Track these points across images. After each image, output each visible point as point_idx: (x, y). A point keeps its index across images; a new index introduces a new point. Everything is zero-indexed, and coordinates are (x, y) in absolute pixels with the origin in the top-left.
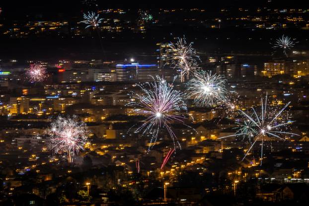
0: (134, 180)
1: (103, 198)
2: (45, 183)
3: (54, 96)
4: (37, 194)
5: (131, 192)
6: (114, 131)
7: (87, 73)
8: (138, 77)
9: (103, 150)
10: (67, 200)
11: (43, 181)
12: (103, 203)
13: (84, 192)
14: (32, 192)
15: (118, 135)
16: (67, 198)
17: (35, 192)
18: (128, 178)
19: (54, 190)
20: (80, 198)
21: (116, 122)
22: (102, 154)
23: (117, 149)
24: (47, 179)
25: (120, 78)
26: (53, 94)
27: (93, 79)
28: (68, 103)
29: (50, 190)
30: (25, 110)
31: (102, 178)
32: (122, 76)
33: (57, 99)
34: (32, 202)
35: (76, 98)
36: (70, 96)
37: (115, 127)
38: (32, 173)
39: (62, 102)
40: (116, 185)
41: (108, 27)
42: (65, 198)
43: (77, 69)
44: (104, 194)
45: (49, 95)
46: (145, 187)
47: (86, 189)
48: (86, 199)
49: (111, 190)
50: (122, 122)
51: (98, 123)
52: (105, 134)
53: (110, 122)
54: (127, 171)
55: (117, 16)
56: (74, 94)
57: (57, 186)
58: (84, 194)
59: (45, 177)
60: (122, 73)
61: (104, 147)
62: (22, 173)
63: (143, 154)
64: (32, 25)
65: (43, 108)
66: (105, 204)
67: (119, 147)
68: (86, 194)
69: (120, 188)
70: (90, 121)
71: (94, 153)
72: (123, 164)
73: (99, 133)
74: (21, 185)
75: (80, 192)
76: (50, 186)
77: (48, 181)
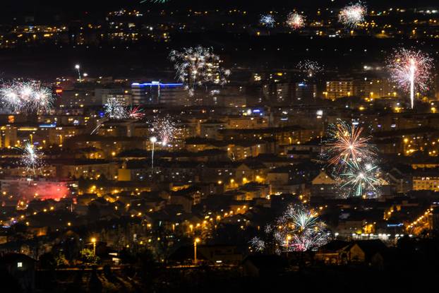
1: (114, 259)
3: (49, 124)
4: (26, 254)
5: (150, 251)
6: (129, 170)
7: (93, 94)
8: (160, 99)
9: (113, 196)
10: (66, 262)
11: (35, 236)
12: (115, 266)
13: (89, 251)
14: (20, 250)
15: (133, 176)
16: (67, 258)
17: (25, 251)
18: (147, 233)
19: (49, 248)
21: (131, 158)
22: (112, 200)
23: (132, 194)
24: (41, 234)
25: (137, 101)
26: (49, 121)
27: (101, 101)
28: (67, 133)
29: (45, 248)
30: (12, 144)
31: (113, 232)
32: (139, 98)
33: (54, 128)
34: (20, 265)
35: (78, 127)
36: (71, 124)
37: (130, 165)
39: (59, 132)
40: (132, 243)
41: (121, 34)
42: (64, 259)
43: (80, 89)
44: (116, 254)
45: (42, 123)
46: (169, 244)
47: (91, 247)
48: (91, 260)
49: (125, 248)
50: (140, 158)
52: (117, 175)
53: (124, 158)
54: (146, 223)
55: (133, 19)
56: (76, 122)
57: (53, 243)
58: (88, 254)
59: (37, 232)
60: (139, 94)
61: (116, 191)
62: (7, 226)
63: (166, 201)
64: (20, 31)
65: (34, 140)
66: (117, 266)
67: (136, 193)
68: (91, 253)
69: (137, 246)
70: (96, 157)
71: (102, 200)
72: (140, 214)
73: (109, 174)
74: (5, 241)
75: (83, 252)
76: (44, 243)
77: (42, 236)
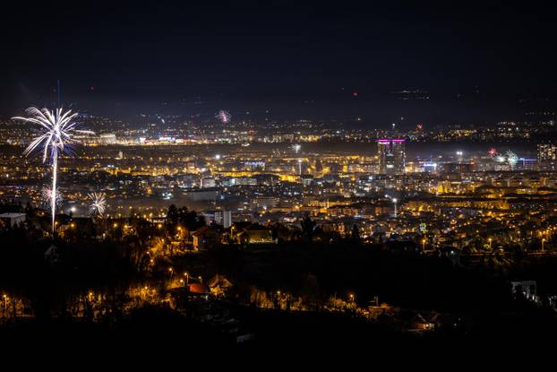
0: (522, 237)
2: (461, 239)
20: (485, 249)
38: (452, 233)
51: (497, 199)
